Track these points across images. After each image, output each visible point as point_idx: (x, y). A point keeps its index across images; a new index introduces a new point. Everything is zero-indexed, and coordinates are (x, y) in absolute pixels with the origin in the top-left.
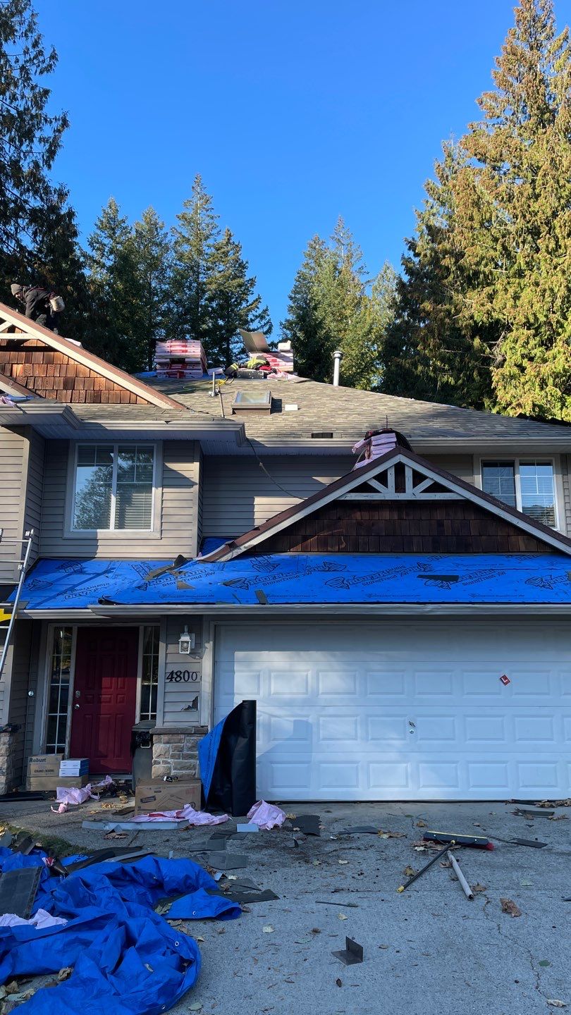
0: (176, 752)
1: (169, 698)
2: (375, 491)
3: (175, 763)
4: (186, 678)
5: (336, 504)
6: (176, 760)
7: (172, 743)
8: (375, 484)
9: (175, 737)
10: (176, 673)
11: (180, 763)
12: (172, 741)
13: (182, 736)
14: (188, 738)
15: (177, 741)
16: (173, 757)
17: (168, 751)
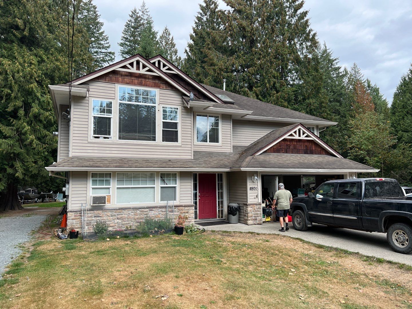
1: (250, 195)
2: (294, 136)
5: (285, 140)
8: (294, 134)
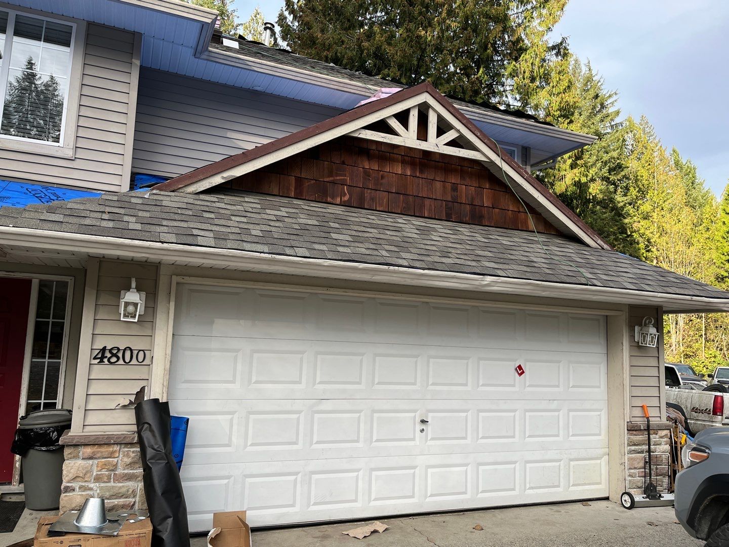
0: (104, 472)
1: (95, 388)
2: (394, 132)
3: (101, 488)
4: (127, 359)
6: (102, 485)
7: (99, 458)
8: (395, 124)
9: (105, 450)
10: (110, 351)
11: (109, 489)
12: (98, 455)
13: (116, 448)
14: (126, 449)
15: (106, 455)
16: (98, 479)
17: (91, 471)
